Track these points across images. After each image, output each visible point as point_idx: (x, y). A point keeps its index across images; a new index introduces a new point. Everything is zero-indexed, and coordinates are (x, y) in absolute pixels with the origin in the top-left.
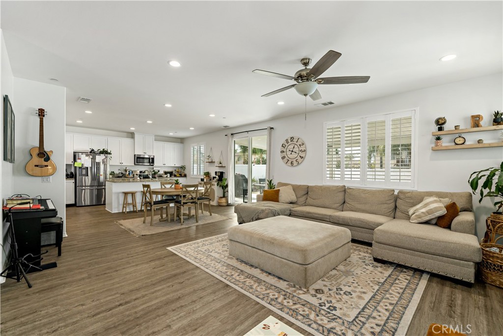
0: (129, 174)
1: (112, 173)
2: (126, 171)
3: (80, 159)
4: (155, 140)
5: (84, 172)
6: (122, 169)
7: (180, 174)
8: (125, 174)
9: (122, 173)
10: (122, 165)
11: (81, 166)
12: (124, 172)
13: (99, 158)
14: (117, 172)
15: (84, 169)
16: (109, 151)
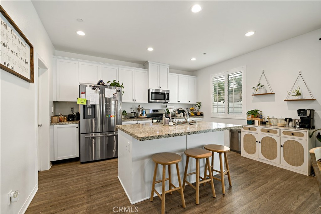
0: (142, 113)
1: (124, 113)
2: (139, 110)
3: (85, 93)
4: (170, 72)
5: (90, 112)
6: (135, 107)
7: (194, 113)
8: (138, 114)
9: (134, 113)
10: (136, 102)
11: (85, 104)
12: (136, 112)
13: (109, 93)
14: (129, 111)
15: (90, 108)
16: (121, 84)
